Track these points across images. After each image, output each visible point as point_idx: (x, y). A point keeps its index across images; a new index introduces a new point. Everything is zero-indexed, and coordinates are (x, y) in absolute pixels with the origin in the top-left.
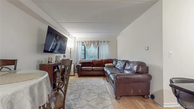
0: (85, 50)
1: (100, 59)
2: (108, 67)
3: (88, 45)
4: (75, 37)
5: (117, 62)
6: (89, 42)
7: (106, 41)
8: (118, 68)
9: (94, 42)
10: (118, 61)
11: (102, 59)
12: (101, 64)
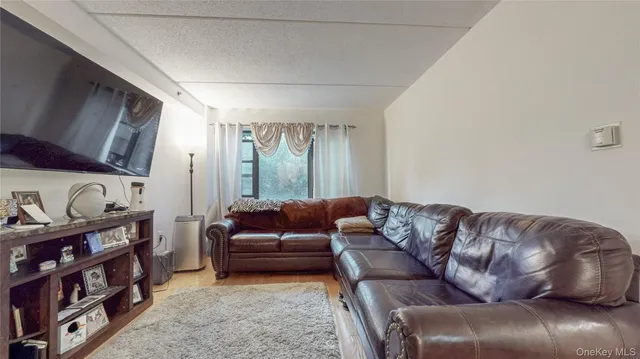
0: (256, 161)
1: (315, 199)
2: (349, 232)
3: (266, 142)
4: (212, 108)
5: (388, 210)
6: (270, 126)
7: (341, 126)
8: (396, 239)
9: (291, 129)
10: (394, 210)
11: (323, 197)
12: (320, 217)
